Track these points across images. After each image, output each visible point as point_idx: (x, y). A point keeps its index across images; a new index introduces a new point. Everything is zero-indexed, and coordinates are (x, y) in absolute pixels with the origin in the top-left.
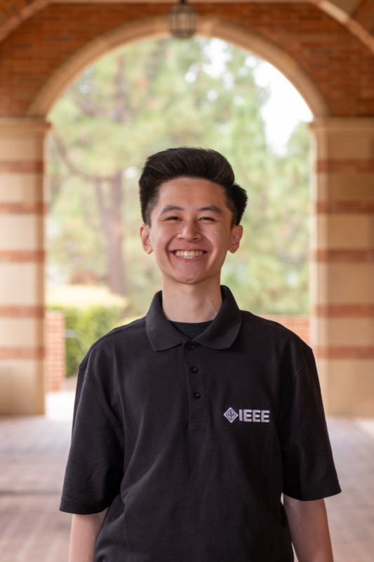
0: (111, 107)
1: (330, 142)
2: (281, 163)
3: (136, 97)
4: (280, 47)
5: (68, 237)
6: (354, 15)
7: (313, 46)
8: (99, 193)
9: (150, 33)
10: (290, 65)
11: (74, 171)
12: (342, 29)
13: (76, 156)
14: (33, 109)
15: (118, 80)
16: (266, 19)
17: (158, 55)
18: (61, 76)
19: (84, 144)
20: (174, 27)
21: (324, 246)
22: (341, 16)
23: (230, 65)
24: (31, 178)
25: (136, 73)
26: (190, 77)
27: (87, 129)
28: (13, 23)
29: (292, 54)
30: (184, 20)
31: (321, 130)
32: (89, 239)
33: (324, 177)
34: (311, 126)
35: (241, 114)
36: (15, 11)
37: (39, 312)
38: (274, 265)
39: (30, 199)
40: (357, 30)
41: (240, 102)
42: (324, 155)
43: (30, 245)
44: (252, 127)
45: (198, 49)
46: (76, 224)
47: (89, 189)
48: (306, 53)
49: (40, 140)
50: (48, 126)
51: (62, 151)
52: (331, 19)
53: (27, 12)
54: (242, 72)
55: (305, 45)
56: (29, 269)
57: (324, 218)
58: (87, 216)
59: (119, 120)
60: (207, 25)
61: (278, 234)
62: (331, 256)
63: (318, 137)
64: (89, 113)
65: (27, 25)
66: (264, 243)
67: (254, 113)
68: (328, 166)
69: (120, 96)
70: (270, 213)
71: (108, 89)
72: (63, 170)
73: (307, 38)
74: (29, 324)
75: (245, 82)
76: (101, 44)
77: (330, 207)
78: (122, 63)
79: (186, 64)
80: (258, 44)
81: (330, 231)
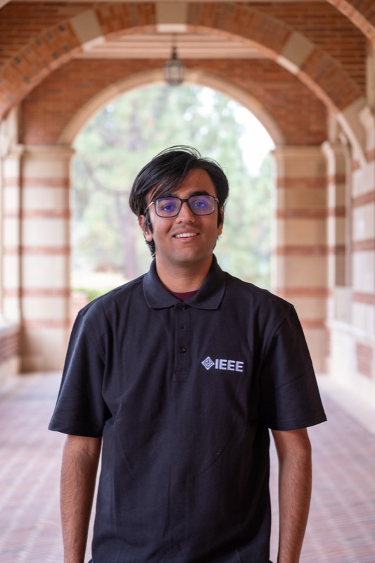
0: (127, 139)
1: (287, 164)
2: (254, 182)
3: (147, 131)
4: (249, 92)
5: (94, 237)
6: (303, 68)
7: (274, 92)
8: (118, 203)
9: (151, 81)
10: (257, 106)
11: (99, 187)
12: (295, 78)
13: (101, 175)
14: (62, 139)
15: (133, 118)
16: (238, 71)
17: (163, 99)
18: (83, 114)
19: (106, 166)
20: (167, 77)
21: (282, 243)
22: (293, 68)
23: (217, 108)
24: (59, 192)
25: (146, 114)
26: (188, 116)
27: (108, 155)
28: (44, 73)
29: (258, 98)
30: (175, 72)
31: (280, 155)
32: (110, 238)
33: (282, 191)
34: (273, 152)
35: (224, 144)
36: (45, 64)
37: (67, 293)
38: (248, 258)
39: (59, 207)
40: (306, 79)
41: (223, 135)
42: (282, 175)
43: (59, 241)
44: (232, 154)
45: (193, 95)
46: (100, 227)
47: (111, 201)
48: (269, 97)
49: (66, 163)
50: (73, 151)
51: (89, 171)
52: (287, 72)
53: (55, 65)
54: (225, 113)
55: (268, 91)
56: (59, 260)
57: (282, 222)
58: (108, 220)
59: (133, 148)
60: (194, 76)
61: (252, 234)
62: (288, 251)
63: (278, 161)
64: (110, 143)
65: (57, 74)
66: (241, 241)
67: (234, 144)
68: (286, 183)
69: (134, 130)
70: (246, 219)
71: (125, 125)
72: (91, 186)
73: (270, 86)
74: (58, 302)
75: (228, 120)
76: (113, 90)
77: (286, 214)
78: (135, 105)
79: (185, 106)
80: (232, 90)
81: (287, 232)
